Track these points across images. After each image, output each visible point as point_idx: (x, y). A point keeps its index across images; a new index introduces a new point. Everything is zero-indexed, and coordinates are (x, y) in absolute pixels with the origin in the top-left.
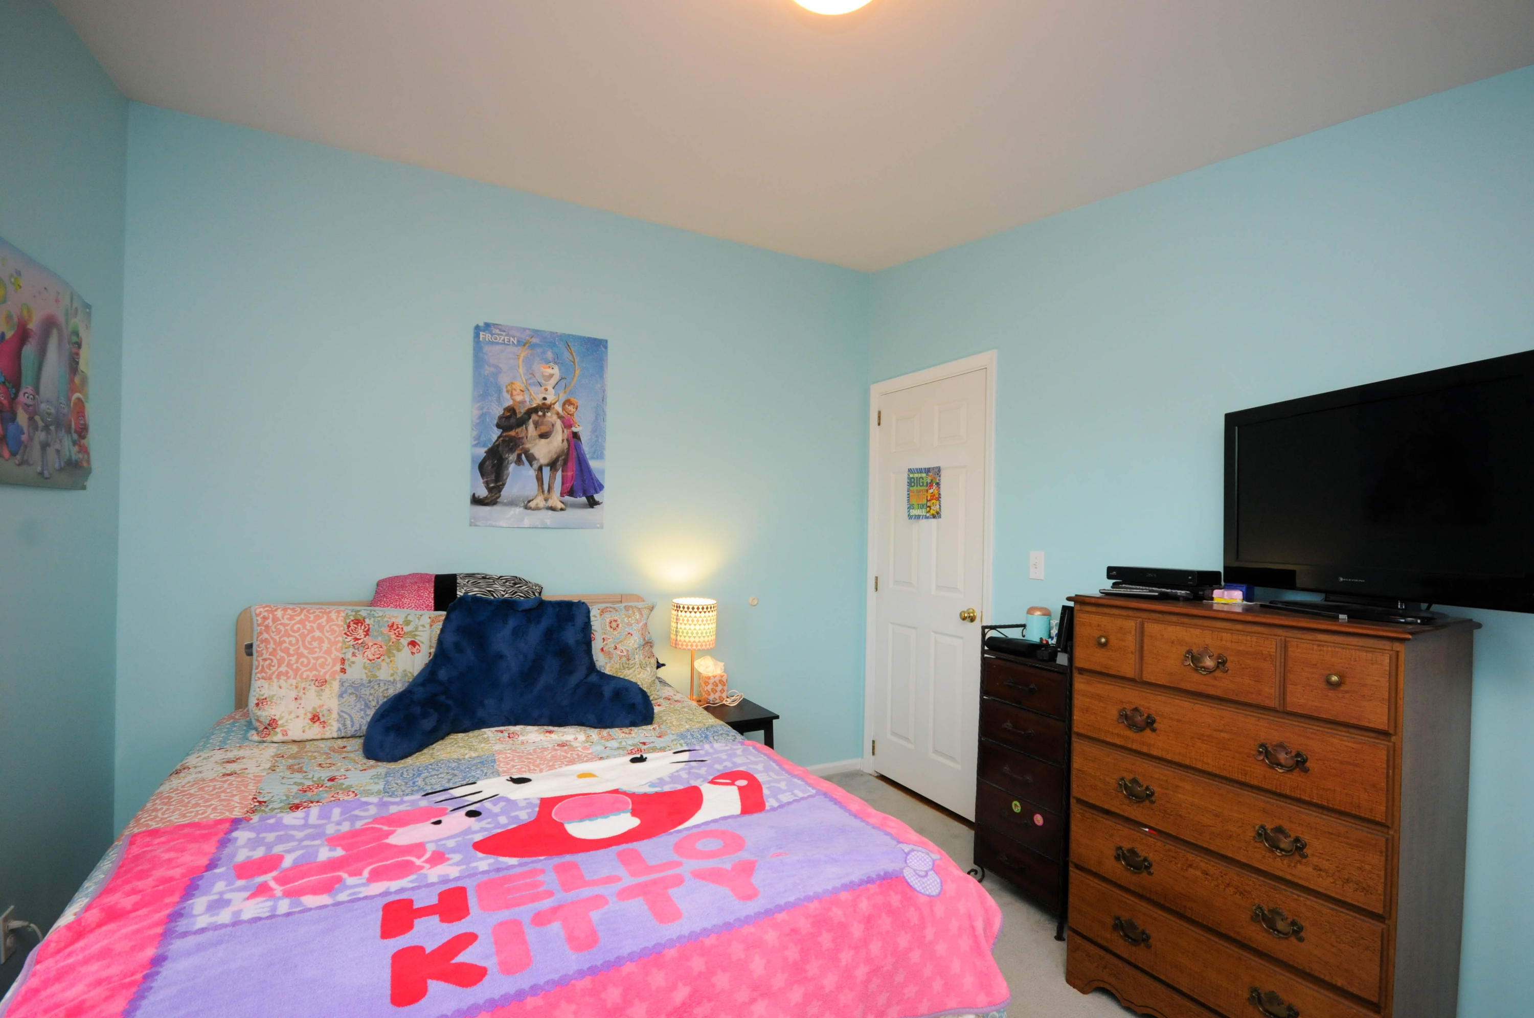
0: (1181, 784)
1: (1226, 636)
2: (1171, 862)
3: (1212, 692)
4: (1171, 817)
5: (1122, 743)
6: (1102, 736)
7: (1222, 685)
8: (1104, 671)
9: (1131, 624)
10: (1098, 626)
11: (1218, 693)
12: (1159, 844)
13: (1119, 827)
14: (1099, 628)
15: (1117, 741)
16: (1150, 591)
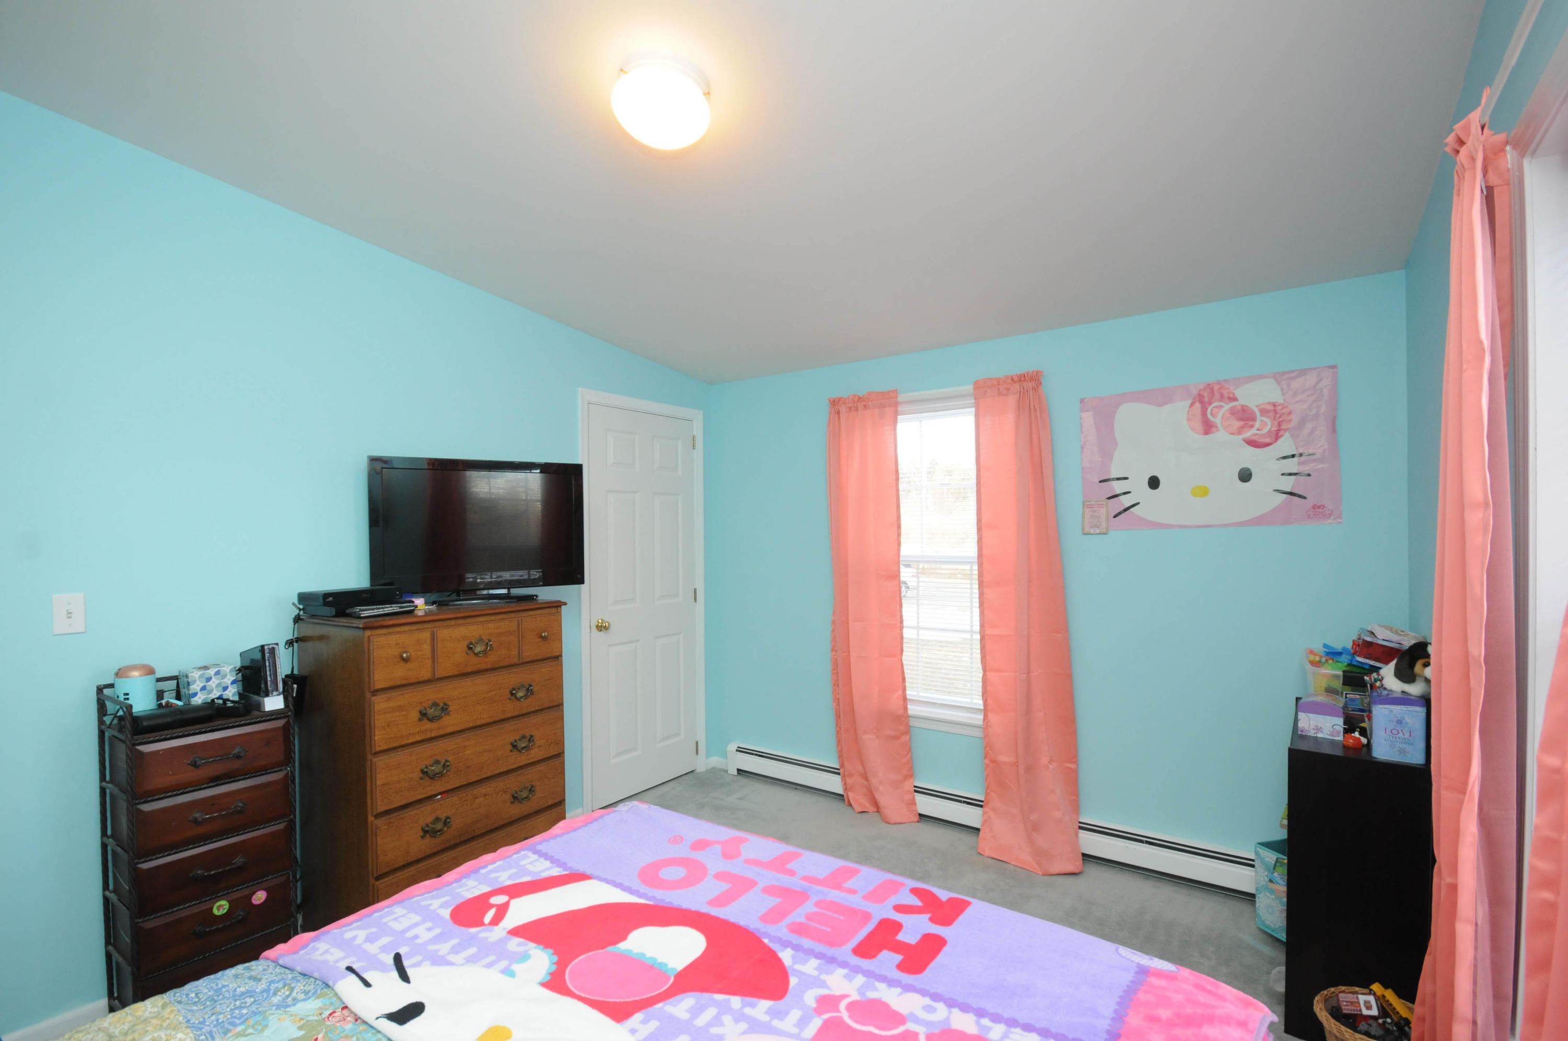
0: (467, 744)
1: (491, 625)
2: (463, 805)
3: (484, 667)
4: (462, 772)
5: (423, 738)
6: (405, 741)
7: (492, 659)
8: (406, 682)
9: (426, 635)
10: (397, 644)
11: (489, 666)
12: (455, 798)
13: (423, 809)
14: (398, 647)
15: (418, 738)
16: (401, 607)
